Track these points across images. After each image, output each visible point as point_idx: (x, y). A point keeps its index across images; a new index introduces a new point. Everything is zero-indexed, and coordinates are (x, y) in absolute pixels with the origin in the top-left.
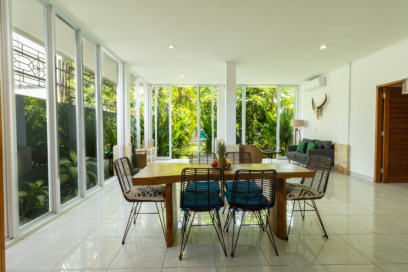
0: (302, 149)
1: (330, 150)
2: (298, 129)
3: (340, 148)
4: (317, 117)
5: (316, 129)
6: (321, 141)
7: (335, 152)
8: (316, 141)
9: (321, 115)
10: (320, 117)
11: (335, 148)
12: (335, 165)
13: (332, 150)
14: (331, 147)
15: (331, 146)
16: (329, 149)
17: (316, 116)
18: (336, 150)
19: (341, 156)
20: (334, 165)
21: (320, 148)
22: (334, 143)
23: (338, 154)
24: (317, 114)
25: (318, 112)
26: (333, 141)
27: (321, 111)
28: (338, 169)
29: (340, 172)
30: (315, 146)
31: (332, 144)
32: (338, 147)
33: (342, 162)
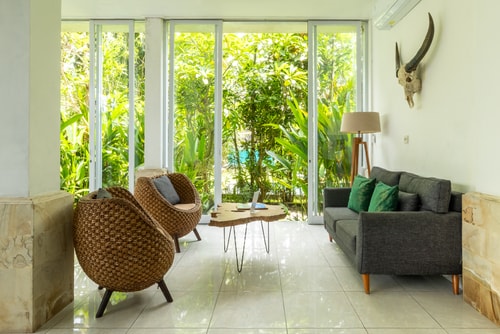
0: (360, 203)
1: (444, 216)
2: (364, 140)
3: (483, 212)
4: (408, 99)
5: (407, 139)
6: (417, 177)
7: (463, 222)
8: (402, 176)
9: (420, 90)
10: (415, 97)
11: (464, 208)
12: (464, 274)
13: (454, 214)
14: (447, 204)
15: (448, 199)
16: (442, 210)
17: (404, 96)
18: (469, 219)
19: (486, 244)
20: (461, 273)
21: (408, 206)
22: (461, 186)
23: (475, 233)
24: (407, 87)
25: (409, 80)
26: (457, 181)
27: (420, 79)
28: (476, 296)
29: (485, 314)
30: (390, 198)
31: (454, 189)
32: (474, 204)
33: (493, 274)
